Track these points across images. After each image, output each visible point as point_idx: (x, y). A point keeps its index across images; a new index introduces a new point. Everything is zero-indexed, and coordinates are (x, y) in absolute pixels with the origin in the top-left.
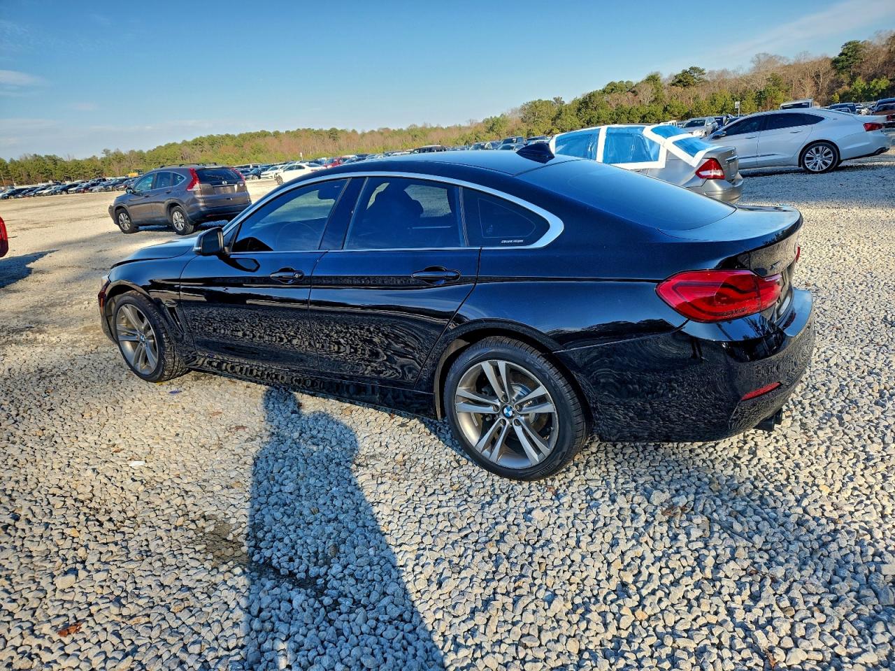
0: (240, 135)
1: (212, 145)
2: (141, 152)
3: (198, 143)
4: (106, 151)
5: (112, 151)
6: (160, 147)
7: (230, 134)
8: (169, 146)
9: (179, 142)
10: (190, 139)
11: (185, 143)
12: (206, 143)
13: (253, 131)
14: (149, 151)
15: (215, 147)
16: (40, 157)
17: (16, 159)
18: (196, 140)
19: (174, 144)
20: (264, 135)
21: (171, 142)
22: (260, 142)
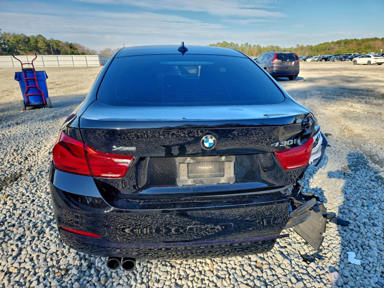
0: (362, 40)
1: (345, 43)
2: (312, 46)
3: (339, 43)
4: (298, 45)
5: (300, 45)
6: (321, 44)
7: (357, 39)
8: (325, 43)
9: (330, 42)
10: (335, 41)
11: (333, 43)
12: (343, 43)
13: (370, 37)
14: (315, 46)
15: (347, 44)
16: (273, 46)
17: (265, 47)
18: (338, 41)
19: (328, 43)
20: (376, 39)
21: (326, 42)
22: (371, 43)
